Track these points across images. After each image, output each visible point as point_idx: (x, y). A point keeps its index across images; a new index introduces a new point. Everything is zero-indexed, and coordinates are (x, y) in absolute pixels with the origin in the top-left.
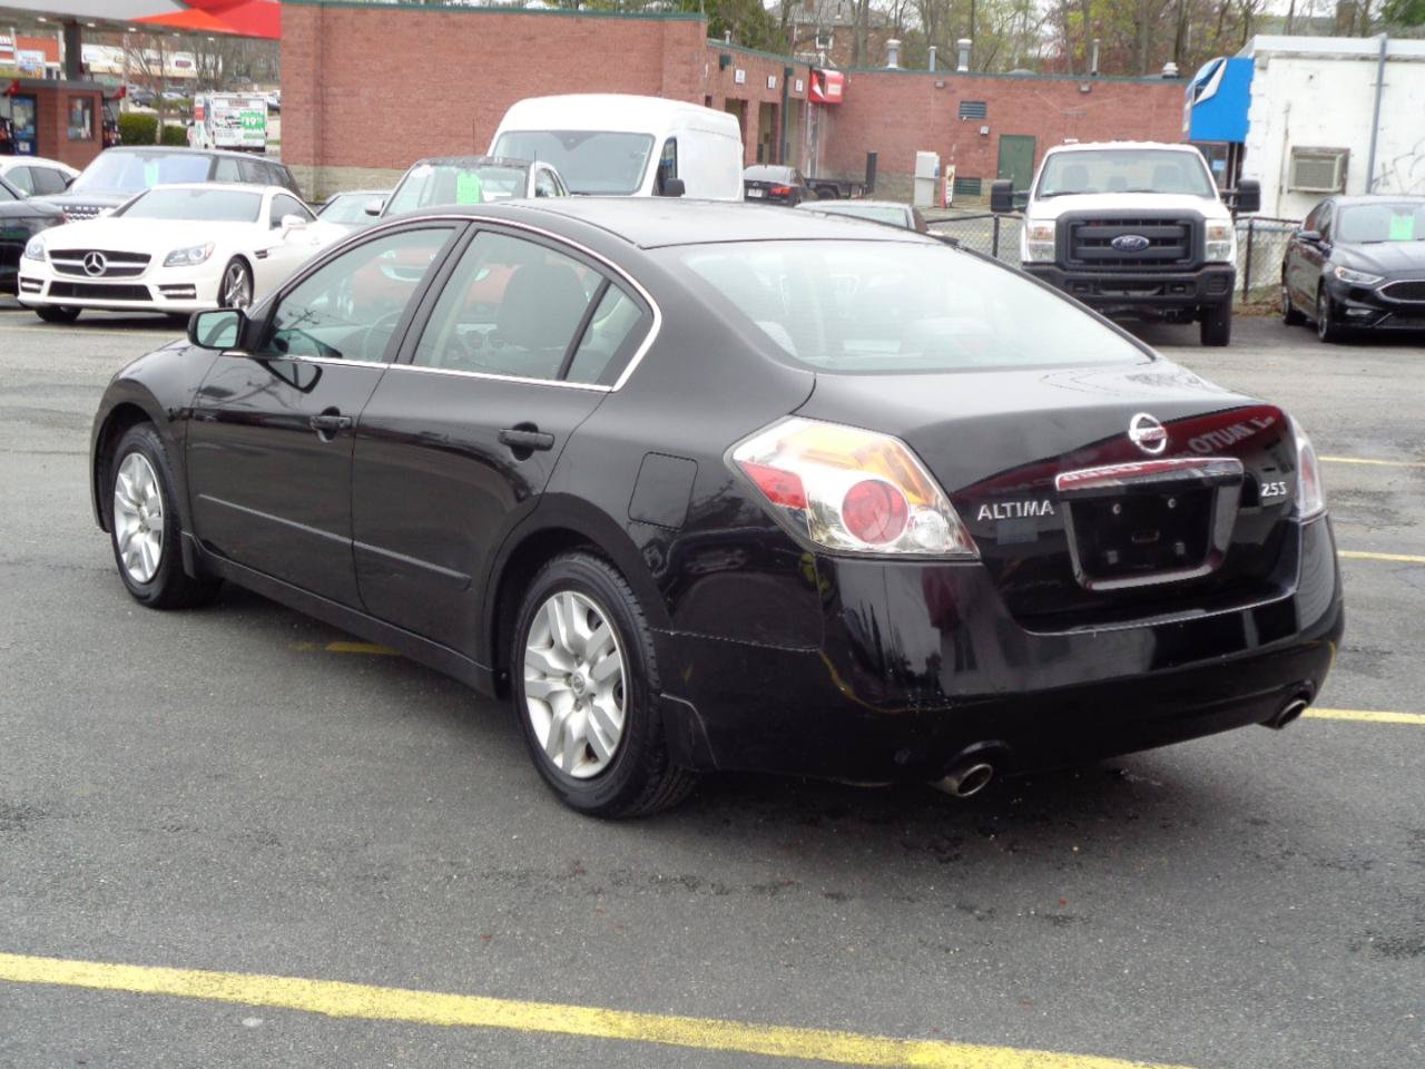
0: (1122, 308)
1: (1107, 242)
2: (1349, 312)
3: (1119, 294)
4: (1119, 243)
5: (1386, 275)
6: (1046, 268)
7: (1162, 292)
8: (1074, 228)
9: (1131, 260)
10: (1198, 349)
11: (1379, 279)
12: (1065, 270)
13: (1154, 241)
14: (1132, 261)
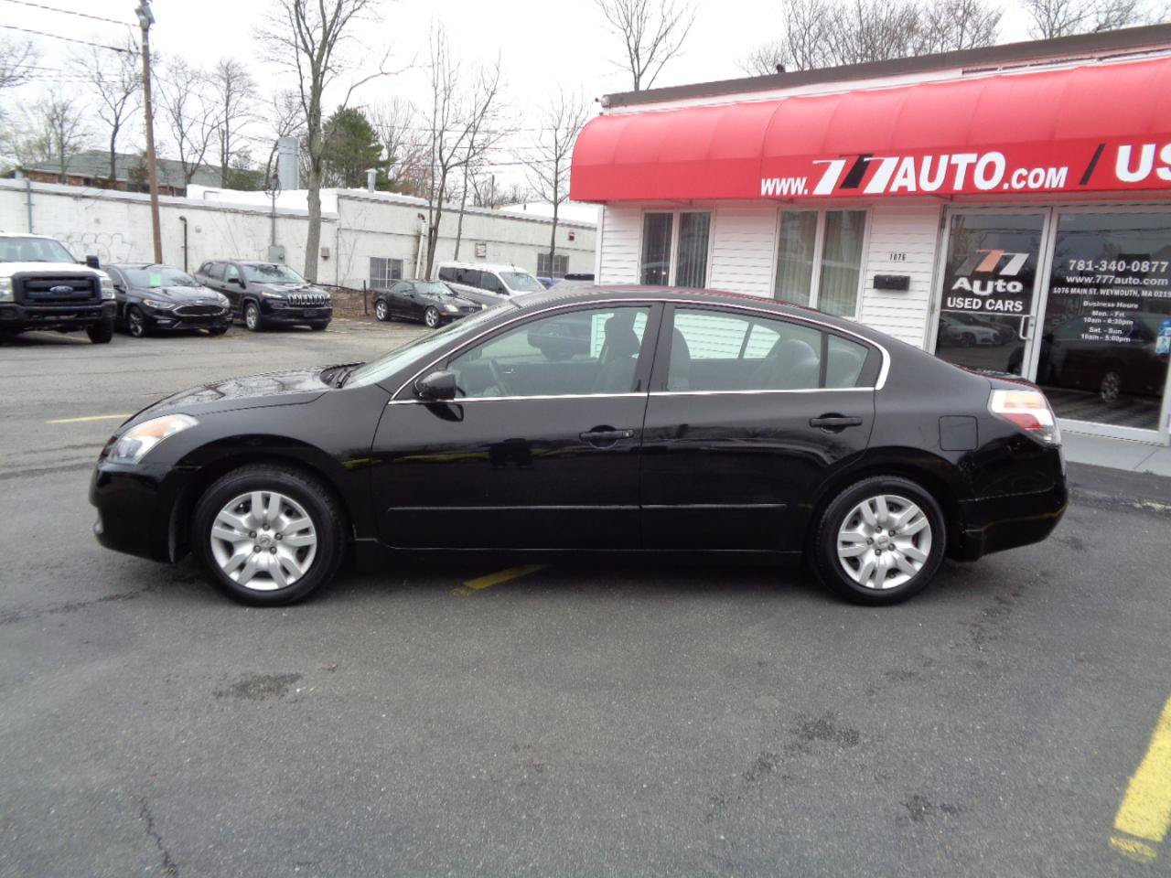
0: (59, 325)
1: (47, 289)
2: (159, 322)
3: (53, 318)
4: (55, 290)
5: (177, 303)
6: (9, 305)
7: (78, 316)
8: (25, 282)
9: (62, 299)
10: (91, 346)
11: (173, 305)
12: (22, 305)
13: (76, 289)
14: (65, 300)
